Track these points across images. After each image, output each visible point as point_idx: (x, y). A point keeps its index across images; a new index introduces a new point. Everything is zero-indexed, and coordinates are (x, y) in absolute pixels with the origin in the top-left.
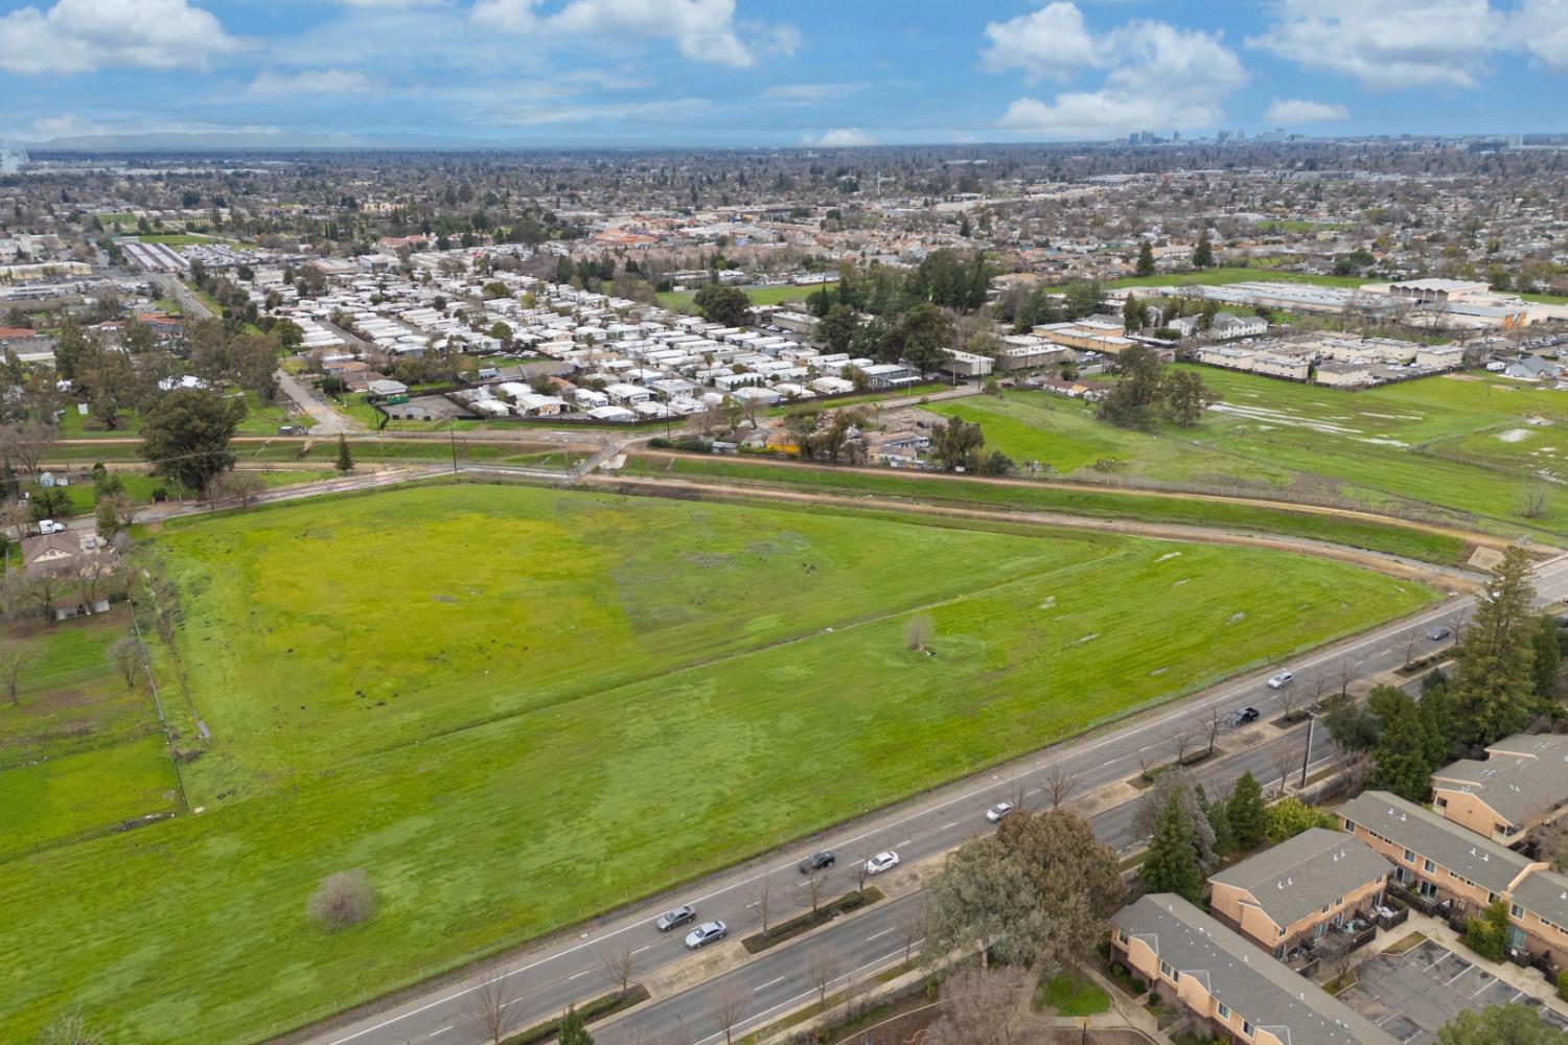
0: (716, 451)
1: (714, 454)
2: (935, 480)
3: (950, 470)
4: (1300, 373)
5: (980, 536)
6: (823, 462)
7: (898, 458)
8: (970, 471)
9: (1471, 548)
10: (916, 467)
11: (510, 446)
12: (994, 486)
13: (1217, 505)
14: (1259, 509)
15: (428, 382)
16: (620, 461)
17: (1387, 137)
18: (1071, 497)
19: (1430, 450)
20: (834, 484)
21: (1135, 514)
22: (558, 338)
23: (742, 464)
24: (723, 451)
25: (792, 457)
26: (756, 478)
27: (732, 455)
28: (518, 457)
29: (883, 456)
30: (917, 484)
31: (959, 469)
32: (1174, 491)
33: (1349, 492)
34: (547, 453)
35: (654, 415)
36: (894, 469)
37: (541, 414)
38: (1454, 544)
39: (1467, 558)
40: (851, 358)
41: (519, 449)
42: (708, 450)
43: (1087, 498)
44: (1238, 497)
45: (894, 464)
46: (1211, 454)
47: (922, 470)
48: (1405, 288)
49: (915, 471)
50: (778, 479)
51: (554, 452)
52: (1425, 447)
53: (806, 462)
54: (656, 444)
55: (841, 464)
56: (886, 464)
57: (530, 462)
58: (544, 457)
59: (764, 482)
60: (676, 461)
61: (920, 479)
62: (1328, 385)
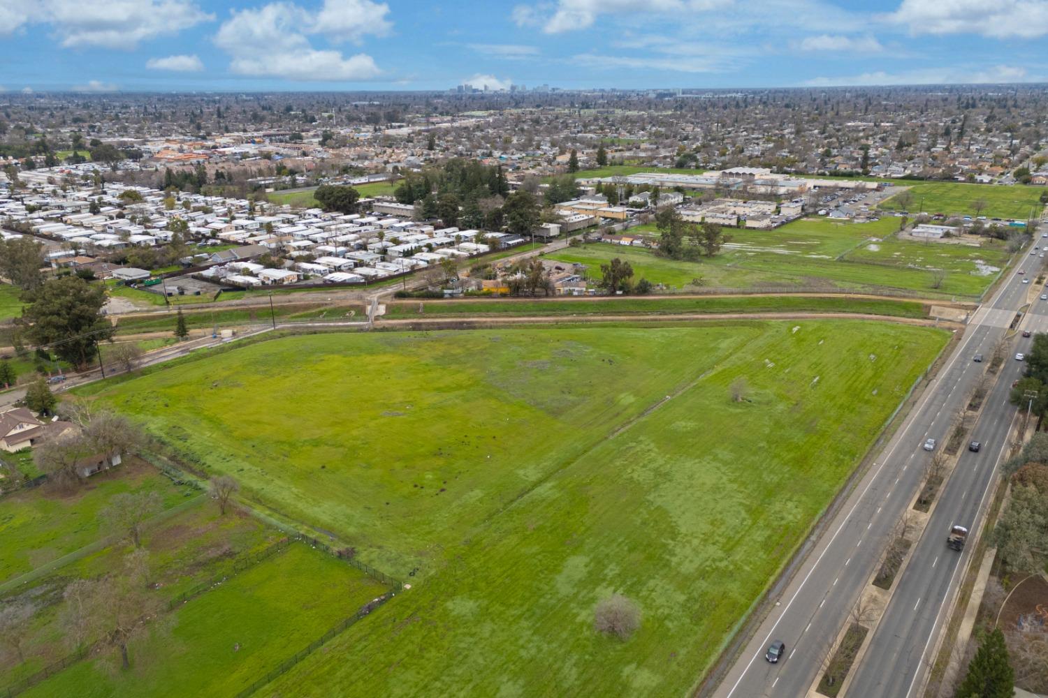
0: (446, 296)
1: (446, 298)
2: (610, 301)
3: (613, 294)
4: (734, 222)
5: (685, 330)
6: (527, 297)
7: (577, 289)
8: (626, 293)
9: (928, 307)
10: (590, 294)
11: (287, 306)
12: (648, 301)
13: (782, 298)
14: (806, 298)
15: (161, 267)
16: (382, 310)
17: (603, 90)
18: (697, 302)
19: (846, 258)
20: (544, 310)
21: (738, 309)
22: (225, 228)
23: (474, 303)
24: (452, 296)
25: (503, 295)
26: (488, 311)
27: (459, 298)
28: (297, 314)
29: (566, 288)
30: (599, 304)
31: (618, 292)
32: (752, 293)
33: (839, 284)
34: (322, 309)
35: (375, 276)
36: (576, 296)
37: (285, 283)
38: (918, 306)
39: (929, 313)
40: (460, 230)
41: (296, 308)
42: (441, 296)
43: (707, 302)
44: (787, 292)
45: (575, 293)
46: (744, 271)
47: (595, 295)
48: (731, 173)
49: (590, 296)
50: (505, 311)
51: (328, 308)
52: (842, 257)
53: (514, 297)
54: (400, 295)
55: (540, 297)
56: (570, 294)
57: (313, 317)
58: (321, 312)
59: (496, 314)
60: (425, 306)
61: (599, 301)
62: (754, 228)
